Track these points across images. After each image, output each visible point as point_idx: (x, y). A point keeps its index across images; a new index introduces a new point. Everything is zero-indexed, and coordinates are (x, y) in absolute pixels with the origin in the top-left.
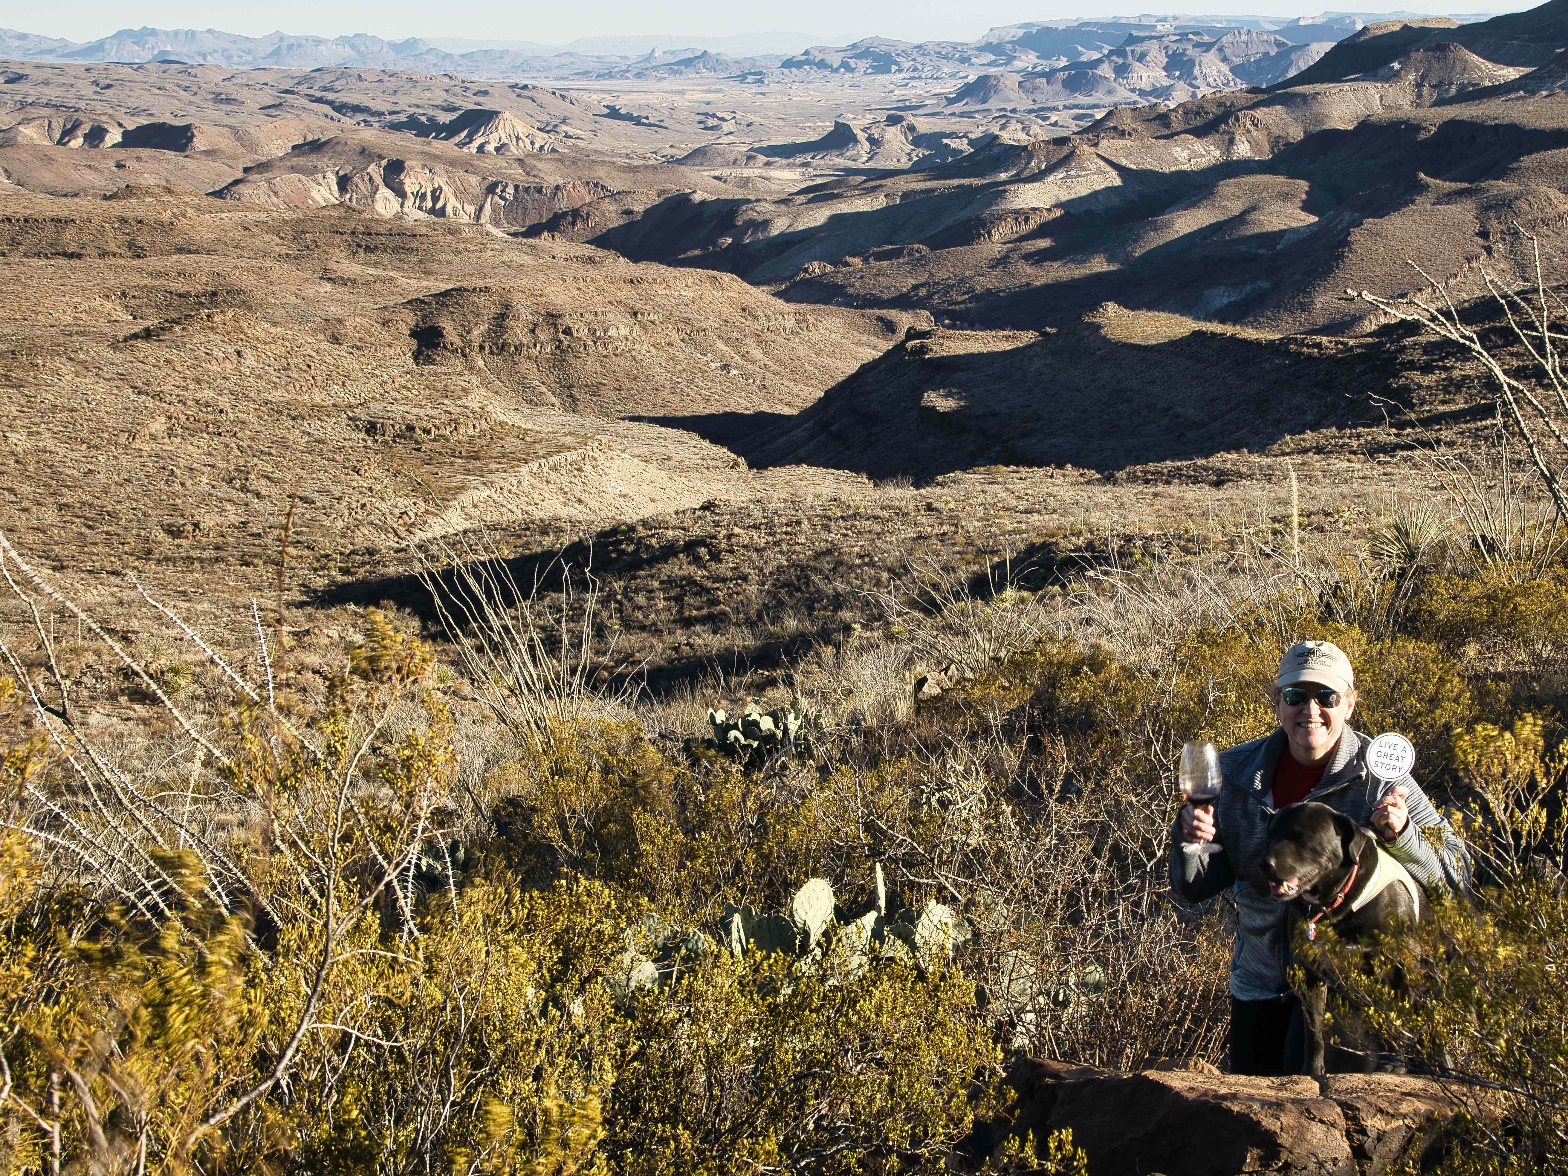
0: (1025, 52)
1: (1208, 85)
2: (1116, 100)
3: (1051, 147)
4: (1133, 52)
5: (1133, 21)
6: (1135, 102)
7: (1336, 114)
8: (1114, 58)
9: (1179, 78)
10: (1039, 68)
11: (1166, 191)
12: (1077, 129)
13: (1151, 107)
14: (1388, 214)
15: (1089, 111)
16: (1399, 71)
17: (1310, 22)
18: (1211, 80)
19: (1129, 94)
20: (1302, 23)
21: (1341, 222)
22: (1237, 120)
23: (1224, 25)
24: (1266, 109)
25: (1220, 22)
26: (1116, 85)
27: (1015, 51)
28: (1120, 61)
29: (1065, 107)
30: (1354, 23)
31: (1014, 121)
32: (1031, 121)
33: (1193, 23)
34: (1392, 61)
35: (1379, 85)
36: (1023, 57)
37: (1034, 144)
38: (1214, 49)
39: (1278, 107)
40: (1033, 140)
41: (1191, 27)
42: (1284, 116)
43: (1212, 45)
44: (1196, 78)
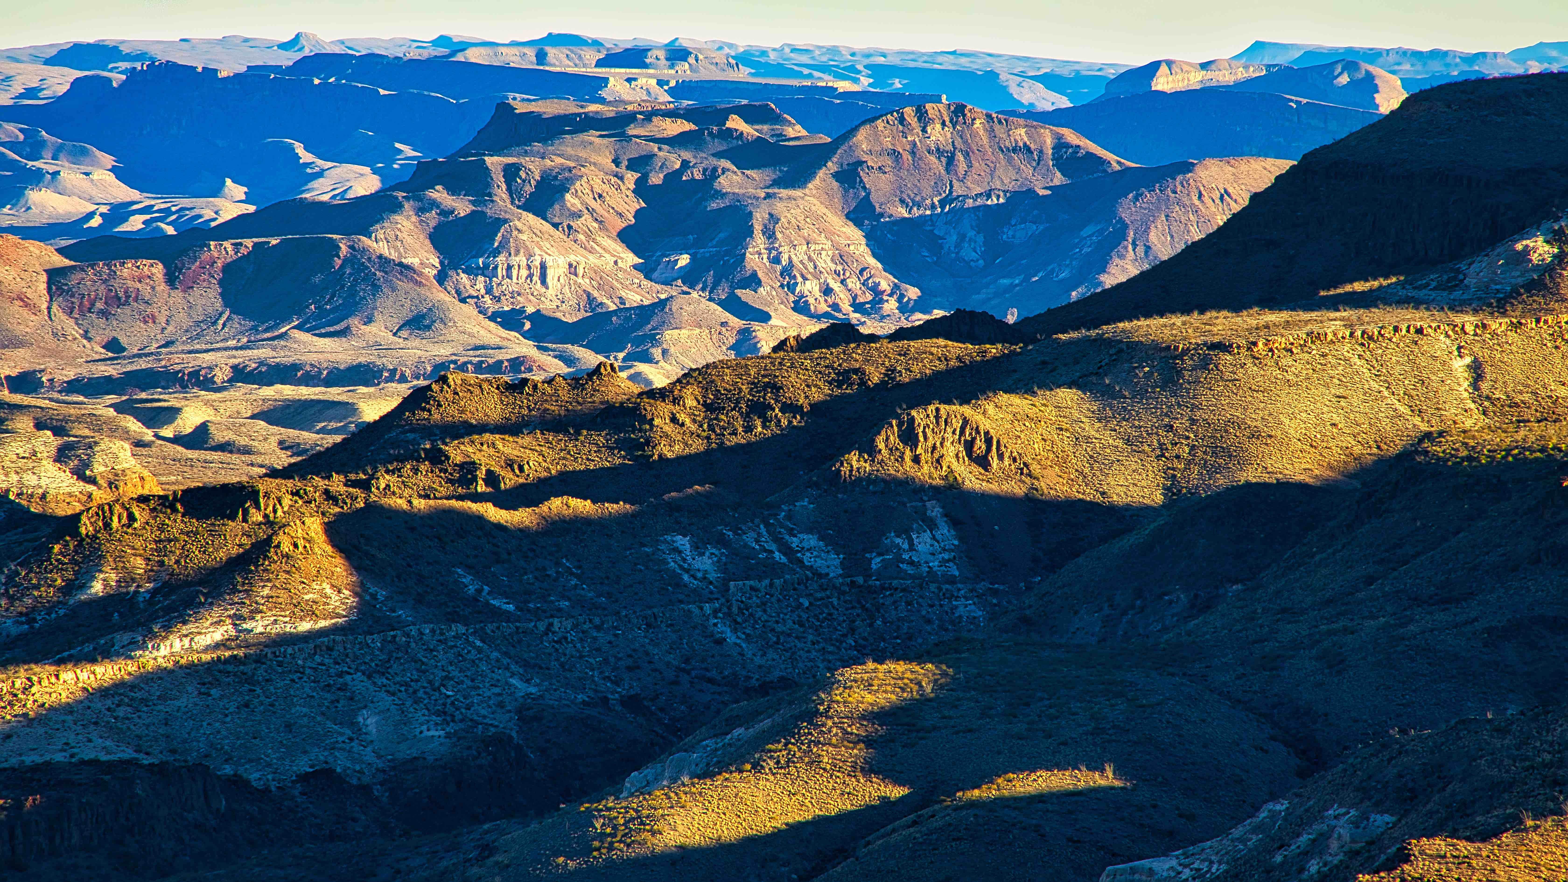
0: (78, 156)
1: (801, 307)
2: (442, 352)
3: (177, 524)
4: (511, 172)
5: (514, 59)
6: (517, 363)
7: (1293, 428)
8: (439, 194)
9: (690, 278)
10: (135, 223)
11: (631, 702)
12: (283, 460)
13: (577, 382)
14: (1515, 824)
15: (335, 393)
16: (1549, 269)
17: (1194, 80)
18: (810, 288)
19: (492, 333)
20: (1163, 83)
21: (1318, 846)
22: (909, 437)
23: (865, 83)
24: (1018, 402)
25: (850, 72)
26: (441, 296)
27: (34, 149)
28: (462, 207)
29: (240, 375)
30: (1369, 85)
31: (24, 423)
32: (97, 424)
33: (743, 74)
34: (1523, 230)
35: (1469, 321)
36: (70, 175)
37: (104, 512)
38: (823, 178)
39: (1067, 396)
40: (101, 495)
41: (737, 88)
42: (1090, 428)
43: (818, 155)
44: (753, 281)
